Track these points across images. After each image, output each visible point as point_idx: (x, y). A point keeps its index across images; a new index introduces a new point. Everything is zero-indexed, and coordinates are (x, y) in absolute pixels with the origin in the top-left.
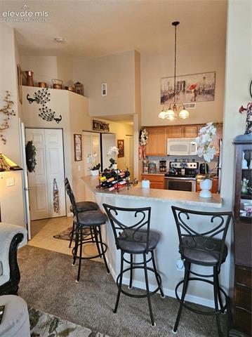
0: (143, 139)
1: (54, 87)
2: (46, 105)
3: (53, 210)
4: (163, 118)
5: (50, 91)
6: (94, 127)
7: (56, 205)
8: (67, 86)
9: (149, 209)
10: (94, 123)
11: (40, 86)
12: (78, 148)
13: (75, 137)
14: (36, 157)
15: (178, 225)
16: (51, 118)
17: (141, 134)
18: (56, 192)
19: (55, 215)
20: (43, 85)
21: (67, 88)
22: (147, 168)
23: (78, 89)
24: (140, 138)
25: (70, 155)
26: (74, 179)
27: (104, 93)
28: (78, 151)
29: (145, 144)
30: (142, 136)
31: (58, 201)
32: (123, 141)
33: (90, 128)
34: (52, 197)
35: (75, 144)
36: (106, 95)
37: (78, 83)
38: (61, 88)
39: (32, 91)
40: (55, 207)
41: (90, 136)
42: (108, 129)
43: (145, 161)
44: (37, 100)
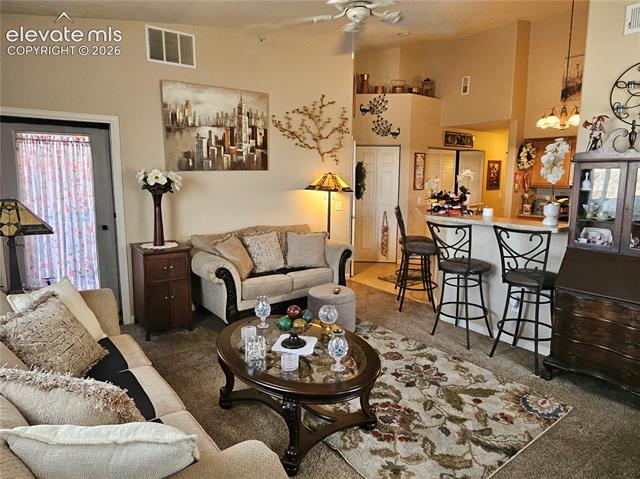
0: (524, 160)
1: (394, 91)
2: (382, 115)
3: (380, 252)
4: (543, 127)
5: (389, 96)
6: (446, 142)
7: (385, 246)
8: (411, 86)
9: (470, 226)
10: (447, 136)
11: (376, 92)
12: (420, 171)
13: (416, 157)
14: (366, 181)
15: (501, 246)
16: (386, 132)
17: (520, 151)
18: (386, 229)
19: (382, 259)
20: (380, 90)
21: (410, 91)
22: (528, 206)
23: (427, 89)
24: (519, 157)
25: (407, 181)
26: (411, 213)
27: (465, 91)
28: (419, 176)
29: (526, 166)
30: (523, 154)
31: (386, 241)
32: (499, 163)
33: (441, 143)
34: (380, 235)
35: (416, 166)
36: (468, 93)
37: (428, 80)
38: (403, 92)
39: (367, 99)
40: (383, 248)
41: (439, 155)
42: (471, 143)
43: (526, 195)
44: (371, 110)
